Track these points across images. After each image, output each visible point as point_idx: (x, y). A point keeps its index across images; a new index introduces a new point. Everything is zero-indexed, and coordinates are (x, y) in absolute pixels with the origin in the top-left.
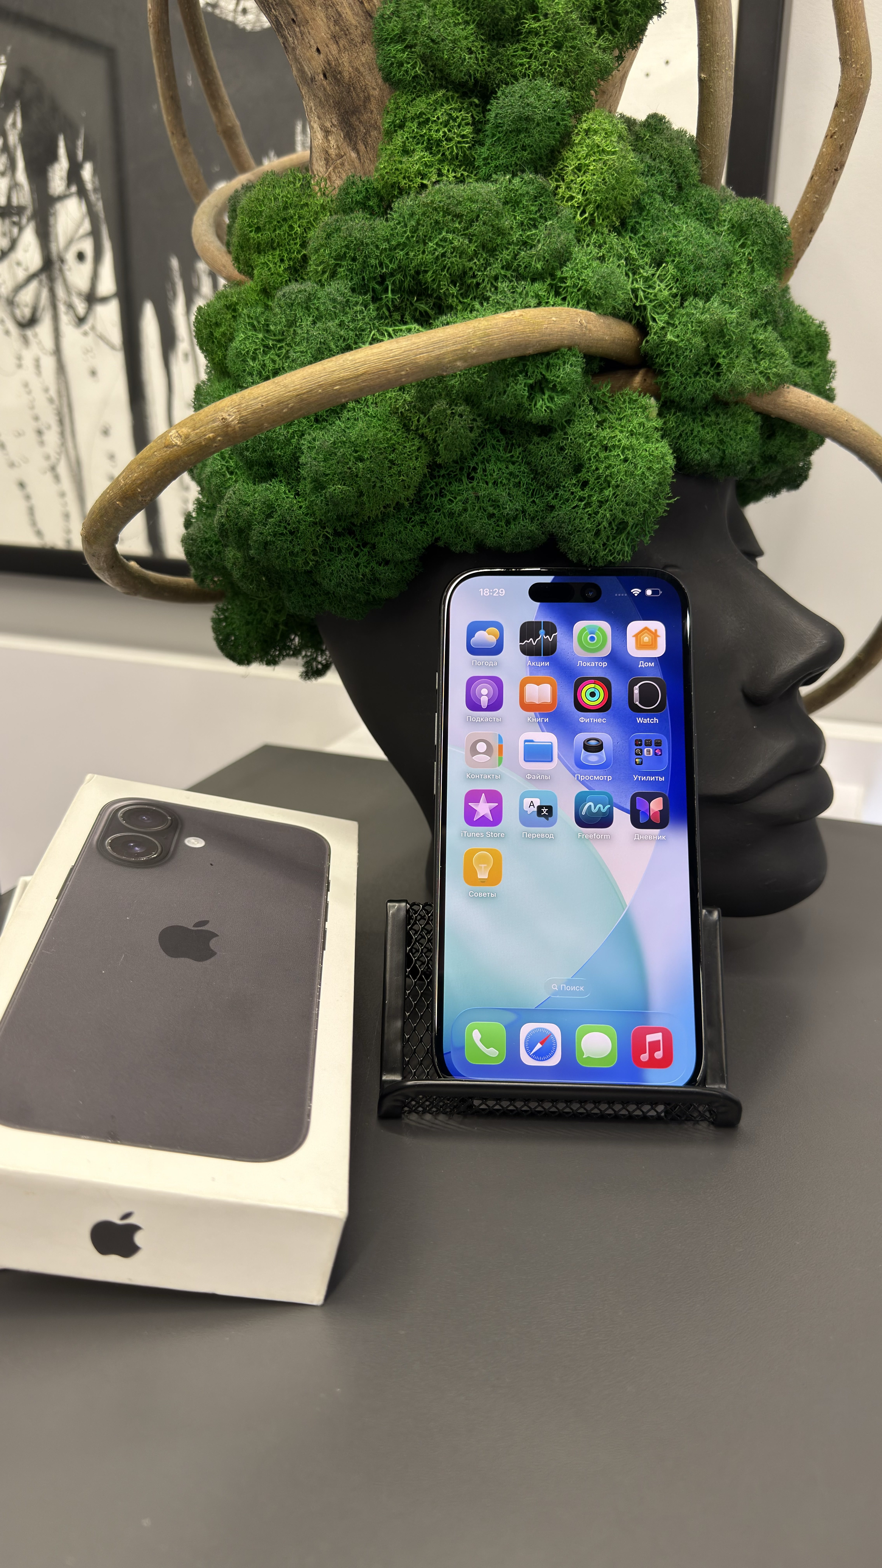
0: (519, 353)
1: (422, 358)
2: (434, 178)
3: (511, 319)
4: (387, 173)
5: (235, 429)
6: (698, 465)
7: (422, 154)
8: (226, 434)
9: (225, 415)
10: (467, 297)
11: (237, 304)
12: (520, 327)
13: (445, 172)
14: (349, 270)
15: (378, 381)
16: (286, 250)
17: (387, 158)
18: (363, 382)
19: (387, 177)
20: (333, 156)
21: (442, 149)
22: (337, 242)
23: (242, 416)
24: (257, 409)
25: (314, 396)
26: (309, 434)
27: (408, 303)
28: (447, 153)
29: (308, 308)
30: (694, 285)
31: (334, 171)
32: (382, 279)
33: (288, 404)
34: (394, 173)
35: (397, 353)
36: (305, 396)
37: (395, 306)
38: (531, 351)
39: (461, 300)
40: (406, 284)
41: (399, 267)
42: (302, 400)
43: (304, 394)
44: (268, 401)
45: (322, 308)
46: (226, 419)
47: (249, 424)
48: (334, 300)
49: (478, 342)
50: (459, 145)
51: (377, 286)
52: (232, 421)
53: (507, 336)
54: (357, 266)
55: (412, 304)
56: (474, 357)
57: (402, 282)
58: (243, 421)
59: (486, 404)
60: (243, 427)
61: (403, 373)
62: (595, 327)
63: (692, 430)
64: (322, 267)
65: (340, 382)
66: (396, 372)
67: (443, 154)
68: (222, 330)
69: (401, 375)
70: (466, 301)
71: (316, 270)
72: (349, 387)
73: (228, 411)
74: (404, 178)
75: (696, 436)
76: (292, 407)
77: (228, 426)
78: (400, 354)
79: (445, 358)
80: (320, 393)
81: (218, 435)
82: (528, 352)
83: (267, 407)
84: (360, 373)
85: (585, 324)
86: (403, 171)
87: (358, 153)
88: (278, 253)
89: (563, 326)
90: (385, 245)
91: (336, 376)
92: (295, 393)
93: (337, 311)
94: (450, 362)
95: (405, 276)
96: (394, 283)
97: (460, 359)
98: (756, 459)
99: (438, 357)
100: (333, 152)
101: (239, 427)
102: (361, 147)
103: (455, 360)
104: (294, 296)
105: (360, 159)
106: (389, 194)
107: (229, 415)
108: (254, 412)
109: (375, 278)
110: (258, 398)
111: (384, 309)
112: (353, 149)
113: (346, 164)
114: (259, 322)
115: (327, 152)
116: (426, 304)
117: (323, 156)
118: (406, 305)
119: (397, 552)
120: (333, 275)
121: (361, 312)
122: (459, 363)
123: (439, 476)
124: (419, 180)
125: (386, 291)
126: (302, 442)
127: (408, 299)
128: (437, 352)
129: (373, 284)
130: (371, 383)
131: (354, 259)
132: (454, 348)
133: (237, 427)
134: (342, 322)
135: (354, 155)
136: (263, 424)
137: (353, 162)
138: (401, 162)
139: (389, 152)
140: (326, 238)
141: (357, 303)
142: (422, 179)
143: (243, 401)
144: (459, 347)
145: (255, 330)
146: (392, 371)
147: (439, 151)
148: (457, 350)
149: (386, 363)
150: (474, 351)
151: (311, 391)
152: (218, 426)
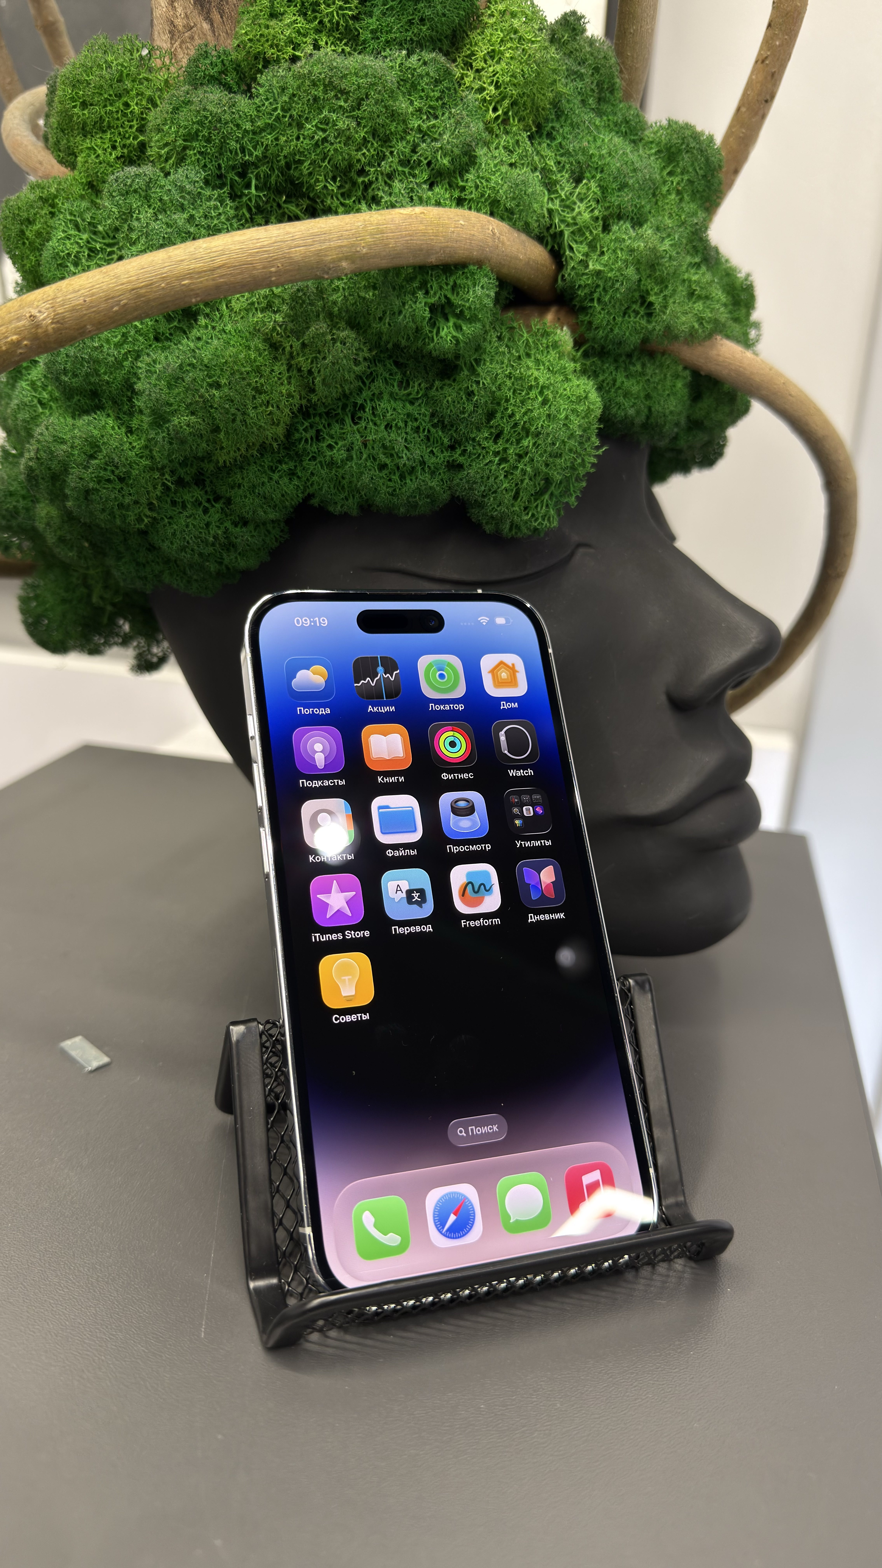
0: (419, 261)
1: (298, 253)
2: (309, 49)
3: (410, 216)
4: (249, 40)
5: (46, 331)
6: (621, 422)
7: (295, 18)
8: (35, 338)
9: (34, 312)
10: (349, 197)
11: (56, 197)
12: (422, 227)
13: (322, 43)
14: (201, 153)
15: (240, 277)
16: (120, 134)
17: (250, 22)
18: (221, 277)
19: (249, 45)
20: (180, 28)
21: (319, 15)
22: (185, 117)
23: (58, 314)
24: (78, 305)
25: (155, 292)
26: (148, 355)
27: (275, 205)
28: (326, 20)
29: (147, 198)
30: (619, 206)
31: (181, 47)
32: (243, 170)
33: (120, 301)
34: (259, 41)
35: (266, 243)
36: (143, 291)
37: (258, 207)
38: (433, 260)
39: (342, 200)
40: (273, 179)
41: (265, 157)
42: (139, 296)
43: (141, 288)
44: (93, 295)
45: (165, 198)
46: (35, 317)
47: (67, 325)
48: (182, 189)
49: (369, 239)
50: (340, 12)
51: (237, 178)
52: (44, 319)
53: (406, 236)
54: (211, 150)
55: (279, 206)
56: (363, 257)
57: (267, 177)
58: (58, 321)
59: (376, 325)
60: (58, 329)
61: (273, 269)
62: (508, 240)
63: (615, 381)
64: (166, 150)
65: (190, 275)
66: (264, 268)
67: (321, 22)
68: (35, 228)
69: (271, 272)
70: (347, 202)
71: (158, 153)
72: (201, 282)
73: (38, 306)
74: (271, 46)
75: (619, 388)
76: (125, 305)
77: (38, 326)
78: (269, 245)
79: (326, 256)
80: (163, 288)
81: (24, 339)
82: (430, 260)
83: (91, 302)
84: (216, 265)
85: (498, 234)
86: (271, 37)
87: (212, 25)
88: (109, 136)
89: (472, 232)
90: (248, 126)
91: (185, 267)
92: (130, 287)
93: (186, 203)
94: (333, 261)
95: (272, 169)
96: (257, 177)
97: (346, 258)
98: (683, 421)
99: (318, 253)
100: (180, 22)
101: (53, 328)
102: (216, 16)
103: (340, 260)
104: (129, 181)
105: (214, 32)
106: (251, 69)
107: (40, 312)
108: (73, 309)
109: (233, 168)
110: (79, 290)
111: (245, 211)
112: (206, 19)
113: (196, 37)
114: (84, 220)
115: (172, 22)
116: (297, 205)
117: (167, 28)
118: (272, 207)
119: (260, 509)
120: (181, 160)
121: (216, 208)
122: (344, 264)
123: (315, 415)
124: (290, 49)
125: (248, 186)
126: (139, 364)
127: (274, 200)
128: (317, 247)
129: (232, 176)
130: (232, 279)
131: (208, 140)
132: (339, 243)
133: (50, 328)
134: (192, 217)
135: (206, 26)
136: (85, 326)
137: (205, 35)
138: (267, 27)
139: (252, 14)
140: (172, 113)
141: (209, 199)
142: (294, 49)
143: (59, 295)
144: (345, 242)
145: (79, 231)
146: (259, 266)
147: (316, 18)
148: (342, 246)
149: (251, 255)
150: (364, 251)
151: (151, 284)
152: (24, 326)
